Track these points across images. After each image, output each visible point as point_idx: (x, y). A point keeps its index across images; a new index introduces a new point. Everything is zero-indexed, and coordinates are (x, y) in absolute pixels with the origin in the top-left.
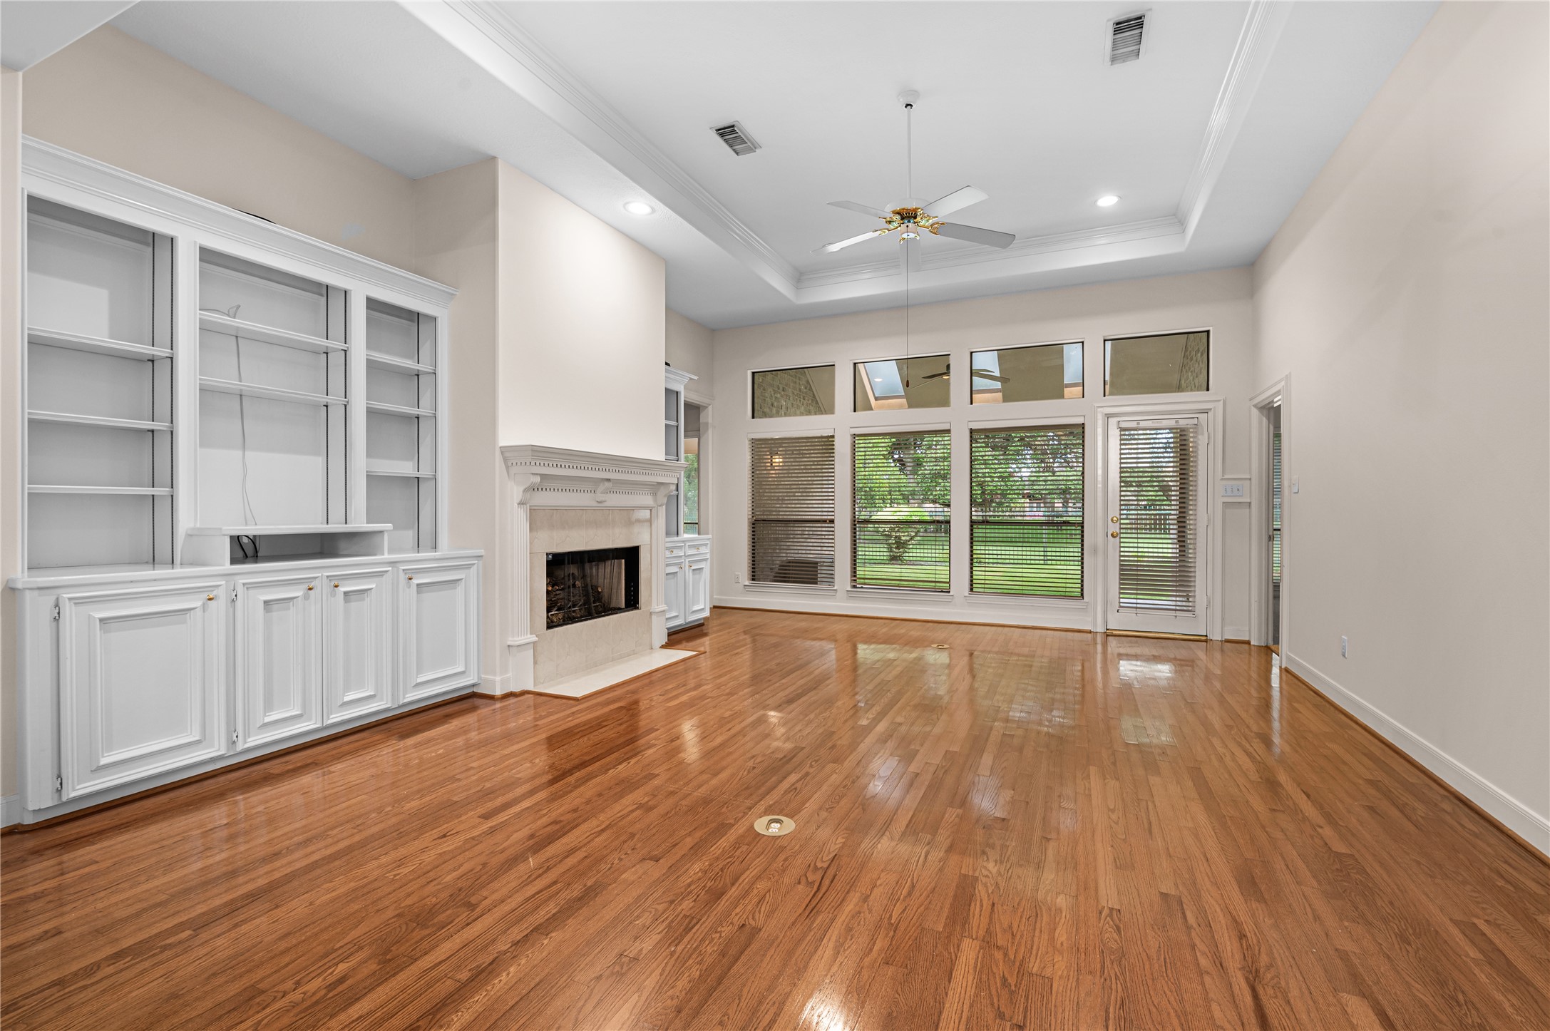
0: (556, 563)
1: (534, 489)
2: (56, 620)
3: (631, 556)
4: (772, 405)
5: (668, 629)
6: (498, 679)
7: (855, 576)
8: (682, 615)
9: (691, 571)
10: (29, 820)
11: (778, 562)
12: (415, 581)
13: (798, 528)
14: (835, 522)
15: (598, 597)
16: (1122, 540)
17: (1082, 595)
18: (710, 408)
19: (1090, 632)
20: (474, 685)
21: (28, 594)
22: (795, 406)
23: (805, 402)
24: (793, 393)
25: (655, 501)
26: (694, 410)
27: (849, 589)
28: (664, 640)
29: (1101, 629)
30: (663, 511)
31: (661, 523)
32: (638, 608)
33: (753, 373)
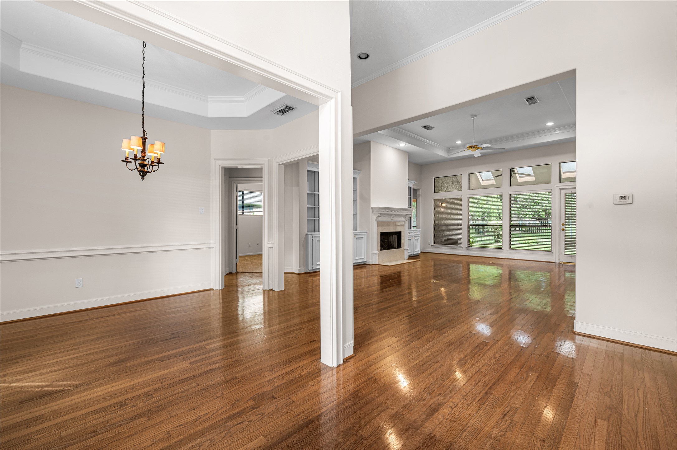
0: (382, 234)
1: (379, 217)
2: (312, 240)
3: (399, 234)
4: (442, 186)
5: (409, 255)
6: (371, 260)
7: (469, 243)
8: (412, 252)
9: (415, 240)
10: (309, 272)
11: (444, 240)
12: (356, 237)
13: (451, 228)
14: (462, 225)
15: (391, 244)
16: (566, 231)
17: (551, 251)
18: (420, 190)
19: (553, 262)
20: (365, 262)
21: (309, 235)
22: (451, 186)
23: (454, 184)
24: (450, 181)
25: (405, 219)
26: (415, 191)
27: (467, 247)
28: (408, 258)
29: (558, 261)
30: (407, 222)
31: (407, 225)
32: (401, 248)
33: (435, 178)
